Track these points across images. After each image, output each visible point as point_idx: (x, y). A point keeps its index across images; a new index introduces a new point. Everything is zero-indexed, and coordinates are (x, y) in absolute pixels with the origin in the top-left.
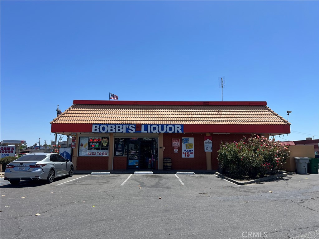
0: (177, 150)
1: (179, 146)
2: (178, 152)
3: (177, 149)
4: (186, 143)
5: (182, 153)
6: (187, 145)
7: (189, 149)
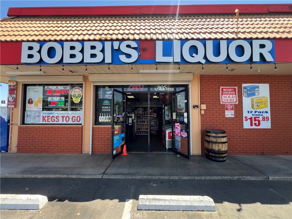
0: (233, 112)
1: (237, 103)
2: (233, 116)
3: (232, 109)
4: (253, 97)
5: (244, 119)
6: (255, 101)
7: (258, 110)
